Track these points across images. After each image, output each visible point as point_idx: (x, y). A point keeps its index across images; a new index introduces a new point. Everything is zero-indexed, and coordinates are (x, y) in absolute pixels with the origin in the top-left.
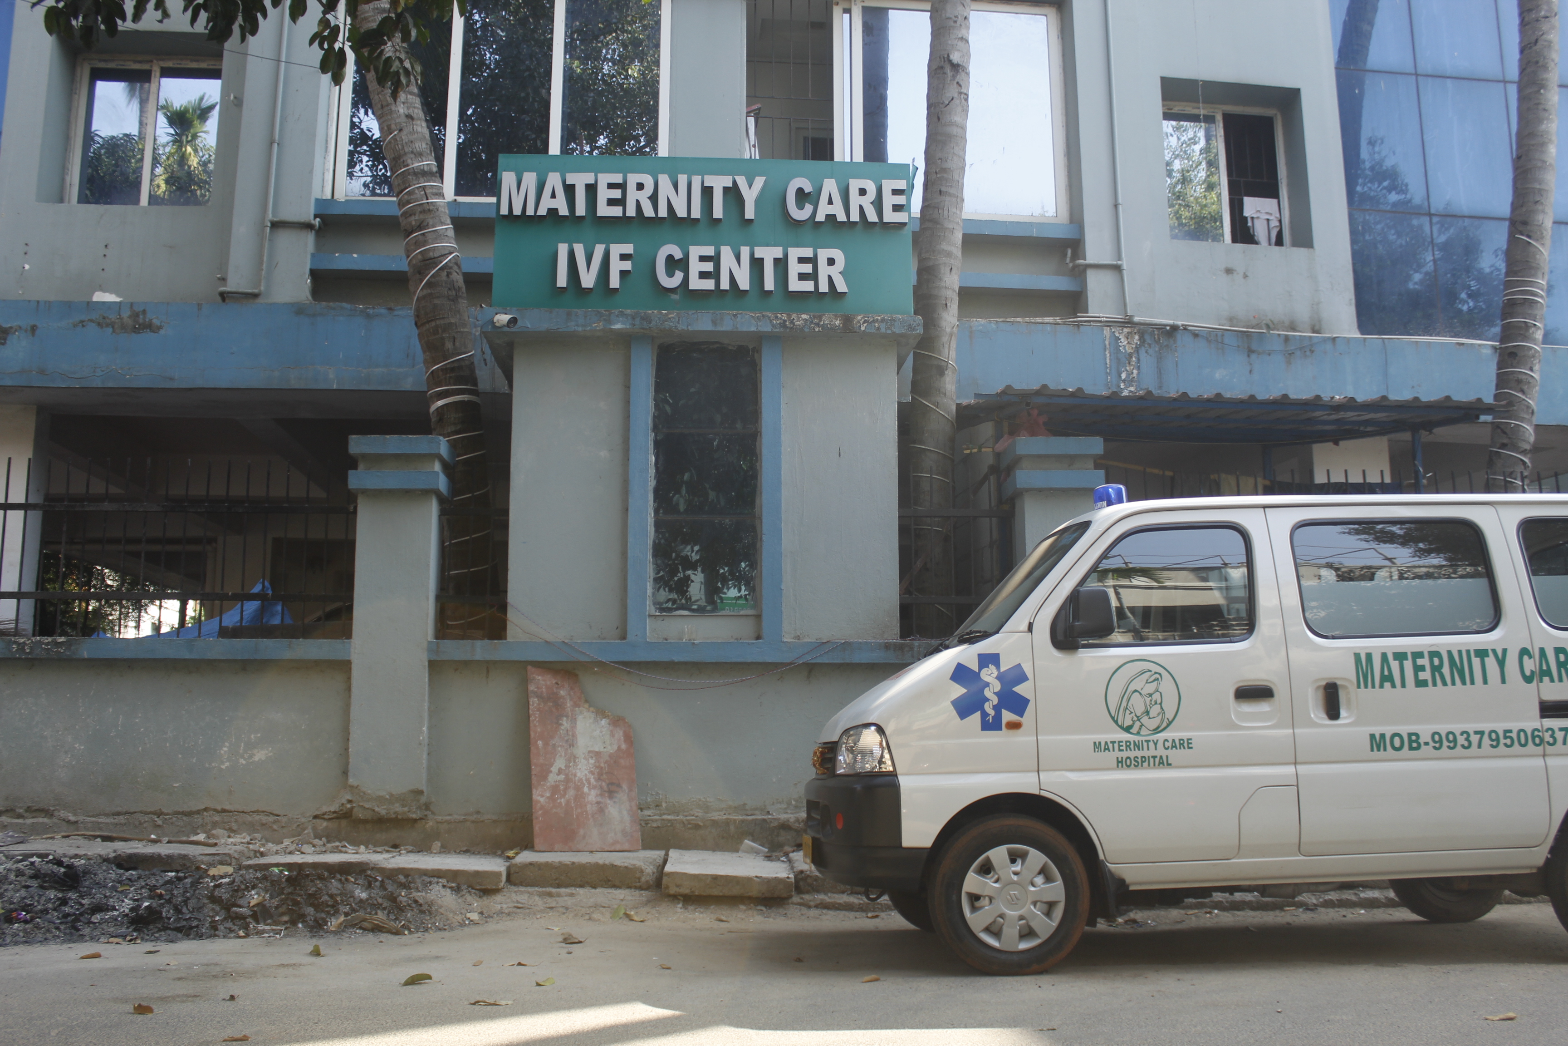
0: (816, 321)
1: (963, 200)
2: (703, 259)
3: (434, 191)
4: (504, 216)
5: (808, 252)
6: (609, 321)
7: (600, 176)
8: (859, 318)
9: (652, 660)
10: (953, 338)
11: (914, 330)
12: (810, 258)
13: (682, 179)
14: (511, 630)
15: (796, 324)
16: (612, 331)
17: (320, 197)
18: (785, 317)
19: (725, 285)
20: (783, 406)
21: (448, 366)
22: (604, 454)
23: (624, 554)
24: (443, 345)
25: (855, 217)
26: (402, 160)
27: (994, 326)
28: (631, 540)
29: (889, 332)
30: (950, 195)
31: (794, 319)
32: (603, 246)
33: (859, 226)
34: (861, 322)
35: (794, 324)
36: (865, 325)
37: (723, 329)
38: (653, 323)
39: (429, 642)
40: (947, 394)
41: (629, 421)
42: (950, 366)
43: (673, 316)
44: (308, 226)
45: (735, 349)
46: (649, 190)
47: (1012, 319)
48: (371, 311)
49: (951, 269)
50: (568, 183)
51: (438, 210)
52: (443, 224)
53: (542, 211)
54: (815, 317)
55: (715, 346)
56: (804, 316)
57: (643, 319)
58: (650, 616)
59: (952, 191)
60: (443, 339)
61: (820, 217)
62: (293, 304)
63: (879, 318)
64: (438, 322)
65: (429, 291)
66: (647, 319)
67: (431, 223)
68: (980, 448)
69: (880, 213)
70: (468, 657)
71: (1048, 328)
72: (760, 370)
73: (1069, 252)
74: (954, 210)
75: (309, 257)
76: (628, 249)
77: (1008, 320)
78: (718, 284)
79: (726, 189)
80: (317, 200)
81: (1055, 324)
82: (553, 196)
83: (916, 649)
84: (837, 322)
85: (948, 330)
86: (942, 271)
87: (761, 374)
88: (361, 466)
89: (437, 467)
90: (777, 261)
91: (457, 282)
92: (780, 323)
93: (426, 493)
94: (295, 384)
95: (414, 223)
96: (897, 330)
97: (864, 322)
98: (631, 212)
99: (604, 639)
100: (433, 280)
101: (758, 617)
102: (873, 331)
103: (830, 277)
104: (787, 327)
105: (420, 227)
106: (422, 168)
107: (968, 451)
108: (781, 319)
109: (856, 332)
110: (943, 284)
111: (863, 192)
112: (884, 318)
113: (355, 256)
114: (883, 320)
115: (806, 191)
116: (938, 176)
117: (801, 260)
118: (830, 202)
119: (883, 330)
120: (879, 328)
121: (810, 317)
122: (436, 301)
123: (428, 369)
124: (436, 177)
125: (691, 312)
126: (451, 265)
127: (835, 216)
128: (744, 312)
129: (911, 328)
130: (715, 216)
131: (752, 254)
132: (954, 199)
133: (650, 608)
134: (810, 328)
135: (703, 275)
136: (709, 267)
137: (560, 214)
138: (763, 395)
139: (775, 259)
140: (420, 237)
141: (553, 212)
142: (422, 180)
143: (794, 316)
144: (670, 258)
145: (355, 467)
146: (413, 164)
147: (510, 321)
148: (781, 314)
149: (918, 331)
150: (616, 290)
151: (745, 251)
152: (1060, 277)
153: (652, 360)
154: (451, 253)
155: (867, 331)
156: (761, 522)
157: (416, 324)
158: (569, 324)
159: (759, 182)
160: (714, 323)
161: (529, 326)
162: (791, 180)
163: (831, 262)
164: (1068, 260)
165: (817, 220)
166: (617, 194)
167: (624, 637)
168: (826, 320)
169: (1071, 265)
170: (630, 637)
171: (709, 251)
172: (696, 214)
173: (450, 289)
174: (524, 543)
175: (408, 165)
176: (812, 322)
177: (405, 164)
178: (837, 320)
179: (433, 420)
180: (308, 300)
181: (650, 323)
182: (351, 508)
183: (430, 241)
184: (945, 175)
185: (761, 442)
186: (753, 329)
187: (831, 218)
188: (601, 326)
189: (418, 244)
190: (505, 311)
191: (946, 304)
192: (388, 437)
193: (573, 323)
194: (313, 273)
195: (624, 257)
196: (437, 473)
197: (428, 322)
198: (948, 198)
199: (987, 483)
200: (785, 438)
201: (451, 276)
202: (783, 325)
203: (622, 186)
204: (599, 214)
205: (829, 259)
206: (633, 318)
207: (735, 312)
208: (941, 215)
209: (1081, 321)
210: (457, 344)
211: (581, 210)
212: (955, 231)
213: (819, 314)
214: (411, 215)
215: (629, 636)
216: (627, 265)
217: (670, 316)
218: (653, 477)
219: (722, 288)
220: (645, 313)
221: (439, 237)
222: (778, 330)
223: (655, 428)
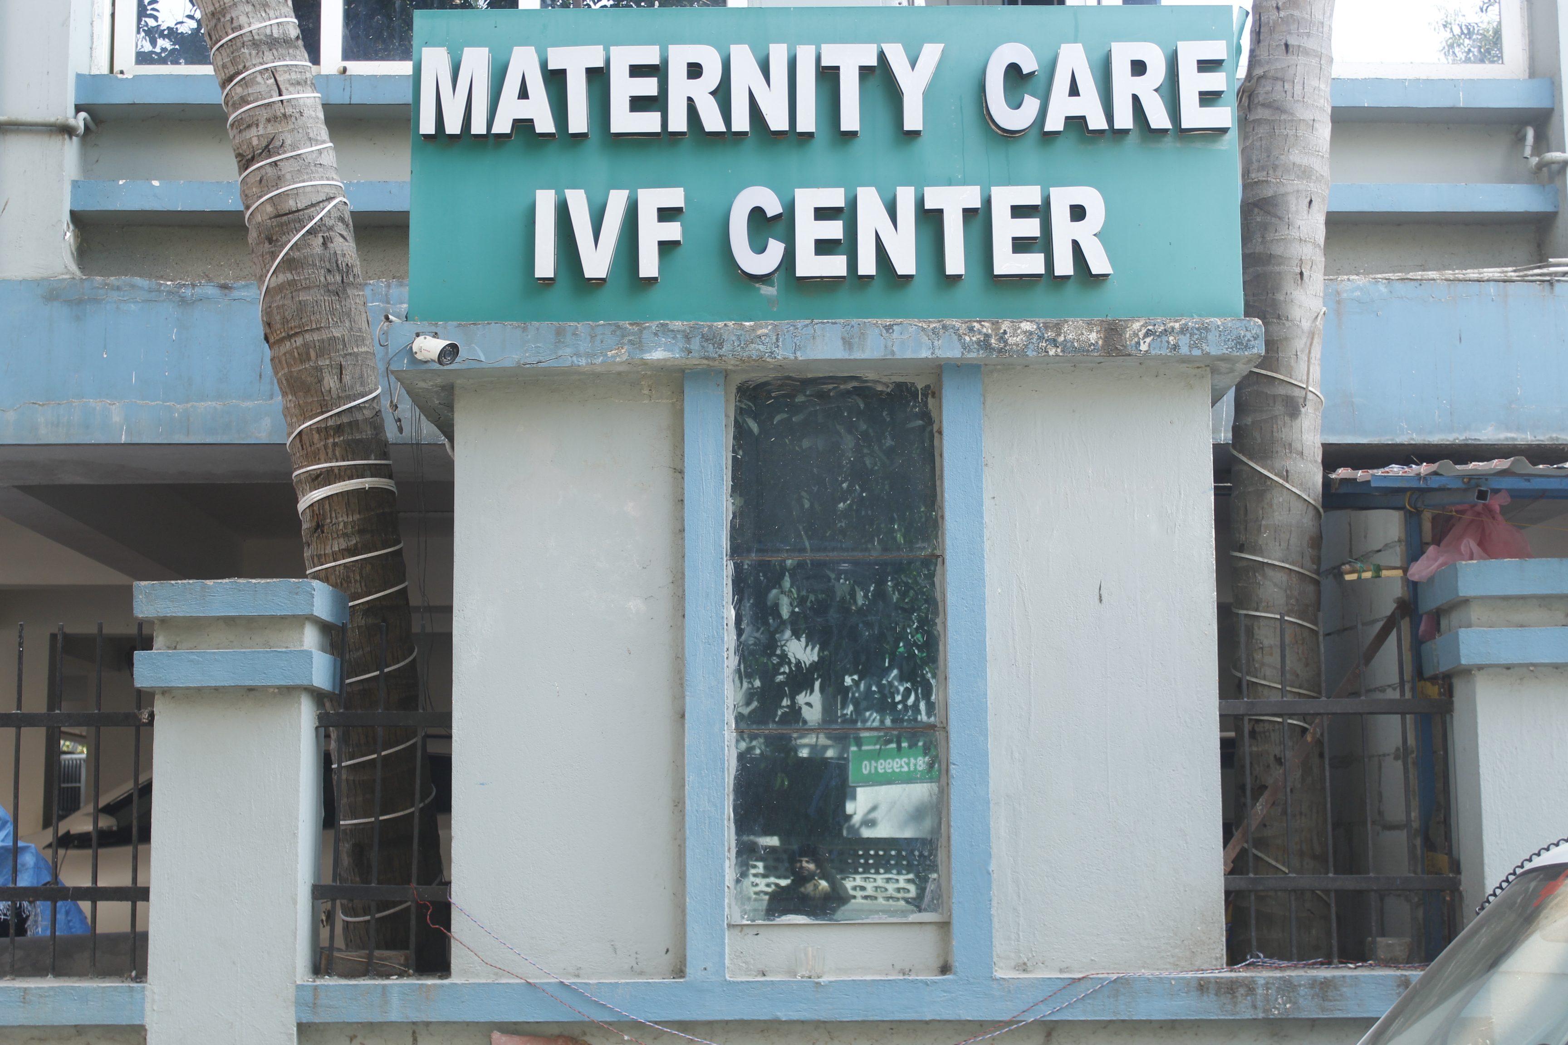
0: (1050, 334)
1: (1331, 60)
2: (822, 214)
3: (294, 76)
4: (427, 137)
5: (1031, 196)
6: (639, 345)
7: (614, 51)
8: (1136, 326)
9: (737, 1017)
10: (1315, 341)
11: (1247, 347)
12: (1035, 207)
13: (778, 56)
14: (458, 957)
15: (1010, 341)
16: (645, 363)
17: (85, 72)
18: (987, 328)
19: (867, 265)
20: (987, 503)
21: (330, 423)
22: (636, 605)
23: (679, 805)
24: (320, 381)
25: (1124, 119)
26: (228, 18)
27: (1383, 289)
28: (690, 778)
29: (1196, 352)
30: (1307, 53)
31: (1005, 332)
32: (624, 194)
33: (1132, 139)
34: (1141, 335)
35: (1006, 342)
36: (1148, 340)
37: (866, 355)
38: (727, 347)
39: (299, 987)
40: (1306, 453)
41: (683, 539)
42: (1310, 396)
43: (765, 331)
44: (66, 130)
45: (889, 390)
46: (712, 77)
47: (1418, 275)
48: (188, 292)
49: (1311, 202)
50: (551, 67)
51: (301, 114)
52: (311, 140)
53: (502, 126)
54: (1046, 326)
55: (850, 386)
56: (1026, 326)
57: (705, 338)
58: (730, 926)
59: (1310, 44)
60: (319, 369)
61: (1054, 123)
62: (38, 282)
63: (1177, 325)
64: (308, 337)
65: (289, 276)
66: (714, 339)
67: (288, 142)
68: (1378, 569)
69: (1174, 110)
70: (377, 1018)
71: (1492, 288)
72: (940, 432)
73: (1530, 133)
74: (1315, 83)
75: (68, 188)
76: (674, 197)
77: (1411, 275)
78: (853, 264)
79: (865, 72)
80: (79, 77)
81: (1505, 281)
82: (524, 94)
83: (1260, 991)
84: (1093, 337)
85: (1306, 325)
86: (1293, 208)
87: (941, 439)
88: (159, 641)
89: (310, 638)
90: (969, 214)
91: (344, 255)
92: (978, 342)
93: (288, 692)
94: (47, 435)
95: (255, 142)
96: (1214, 347)
97: (1147, 335)
98: (678, 122)
99: (641, 973)
100: (296, 255)
101: (945, 926)
102: (1165, 352)
103: (1076, 244)
104: (993, 349)
105: (268, 150)
106: (268, 32)
107: (1354, 576)
108: (980, 332)
109: (1129, 355)
110: (1294, 233)
111: (1139, 68)
112: (1186, 324)
113: (156, 183)
114: (1183, 330)
115: (1025, 71)
116: (1282, 14)
117: (1018, 211)
118: (1074, 91)
119: (1184, 350)
120: (1176, 347)
121: (1039, 328)
122: (303, 296)
123: (292, 426)
124: (297, 47)
125: (800, 323)
126: (331, 222)
127: (1083, 118)
128: (906, 321)
129: (1241, 343)
130: (844, 127)
131: (920, 202)
132: (1314, 61)
133: (733, 912)
134: (1038, 349)
135: (824, 247)
136: (834, 230)
137: (538, 130)
138: (947, 483)
139: (966, 211)
140: (269, 170)
141: (523, 126)
142: (268, 55)
143: (1005, 326)
144: (757, 213)
145: (147, 644)
146: (250, 24)
147: (443, 353)
148: (979, 322)
149: (1255, 351)
150: (651, 281)
151: (906, 198)
152: (1512, 186)
153: (727, 416)
154: (330, 199)
155: (1153, 352)
156: (947, 738)
157: (267, 339)
158: (560, 353)
159: (931, 54)
160: (848, 343)
161: (483, 359)
162: (995, 48)
163: (1078, 213)
164: (1528, 151)
165: (1047, 128)
166: (648, 87)
167: (680, 972)
168: (1070, 332)
169: (1535, 160)
170: (693, 971)
171: (835, 198)
172: (807, 122)
173: (329, 271)
174: (482, 784)
175: (240, 28)
176: (1041, 338)
177: (235, 24)
178: (1091, 331)
179: (305, 526)
180: (68, 272)
181: (721, 345)
182: (145, 717)
183: (288, 176)
184: (1296, 13)
185: (943, 575)
186: (925, 354)
187: (1076, 123)
188: (623, 354)
189: (264, 183)
190: (433, 329)
191: (1301, 274)
192: (210, 582)
193: (568, 351)
194: (77, 218)
195: (666, 214)
196: (309, 654)
197: (289, 337)
198: (1302, 60)
199: (1393, 635)
200: (992, 569)
201: (330, 245)
202: (985, 344)
203: (658, 71)
204: (614, 129)
205: (1073, 207)
206: (688, 338)
207: (888, 321)
208: (1289, 94)
209: (1556, 274)
210: (347, 378)
211: (578, 122)
212: (1316, 125)
213: (1055, 321)
214: (249, 126)
215: (688, 970)
216: (672, 231)
217: (760, 332)
218: (732, 650)
219: (861, 272)
220: (710, 327)
221: (305, 166)
222: (973, 355)
223: (736, 550)
